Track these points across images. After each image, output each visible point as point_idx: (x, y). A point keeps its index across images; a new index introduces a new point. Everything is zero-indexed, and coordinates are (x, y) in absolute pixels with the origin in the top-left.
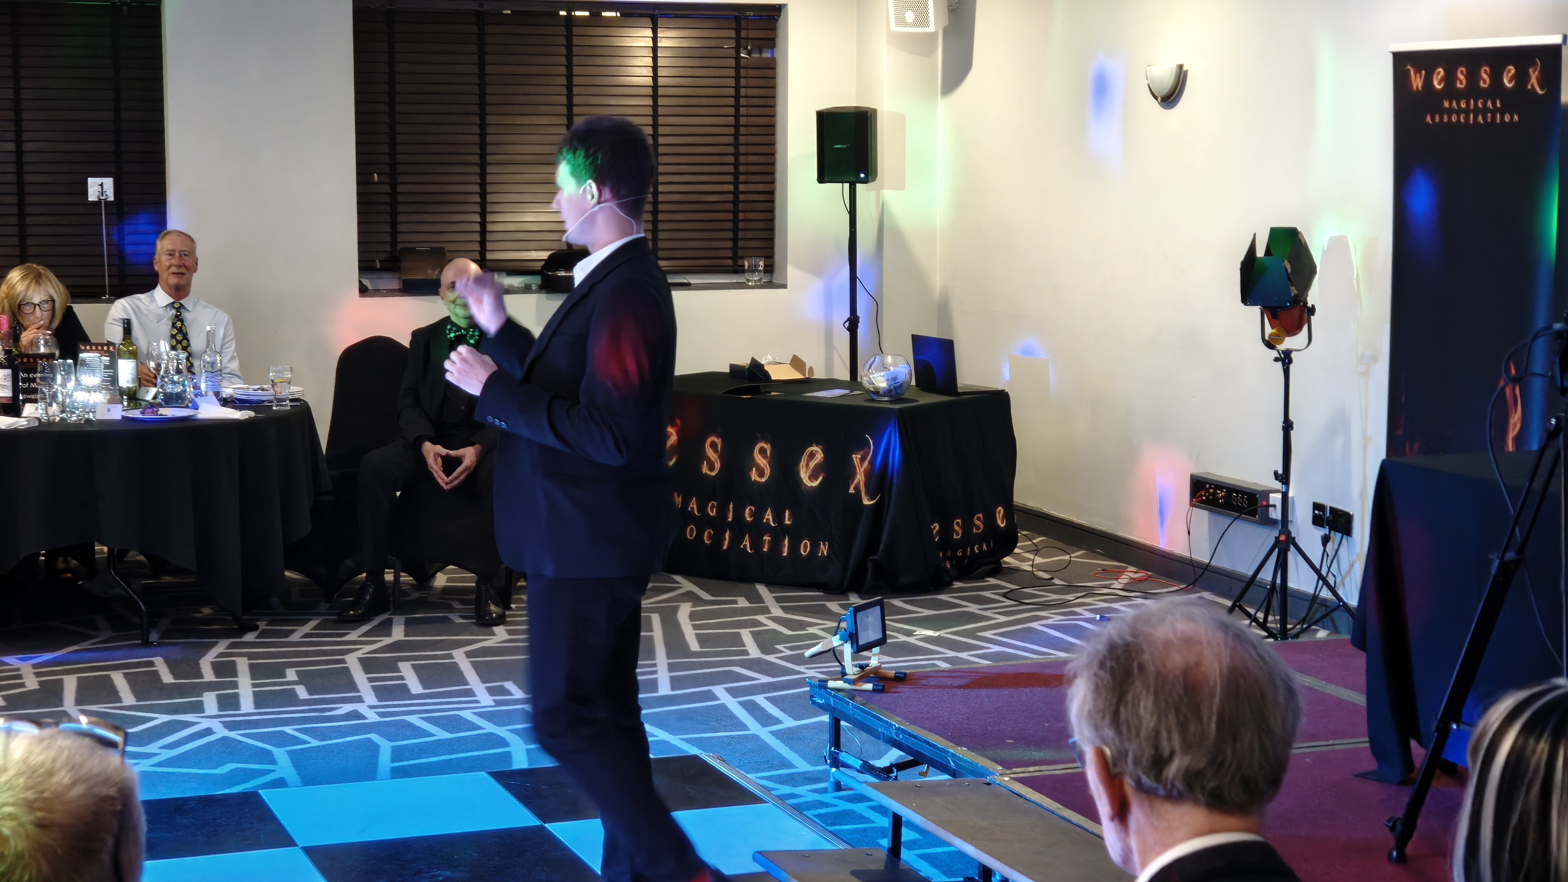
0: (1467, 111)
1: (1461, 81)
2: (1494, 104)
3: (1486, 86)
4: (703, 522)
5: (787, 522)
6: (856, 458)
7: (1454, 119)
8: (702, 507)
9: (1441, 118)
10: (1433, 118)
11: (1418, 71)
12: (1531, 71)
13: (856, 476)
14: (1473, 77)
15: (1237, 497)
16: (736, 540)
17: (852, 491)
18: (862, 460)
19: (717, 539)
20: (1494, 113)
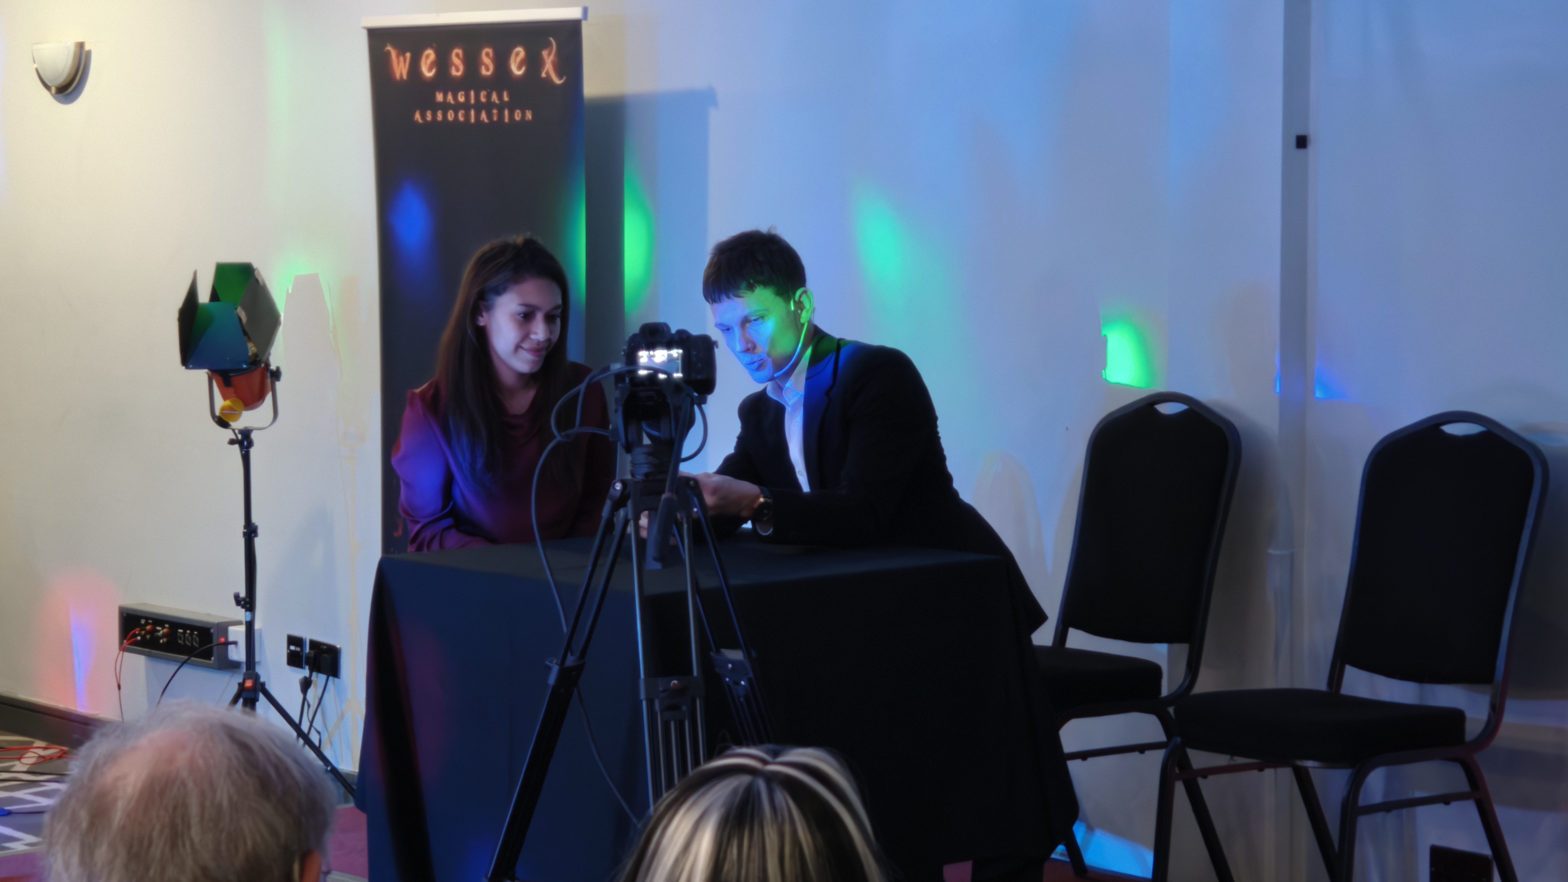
0: (466, 106)
1: (457, 67)
2: (500, 97)
3: (489, 73)
7: (451, 116)
9: (434, 115)
10: (423, 116)
11: (401, 52)
12: (545, 53)
14: (472, 62)
15: (184, 633)
20: (500, 109)
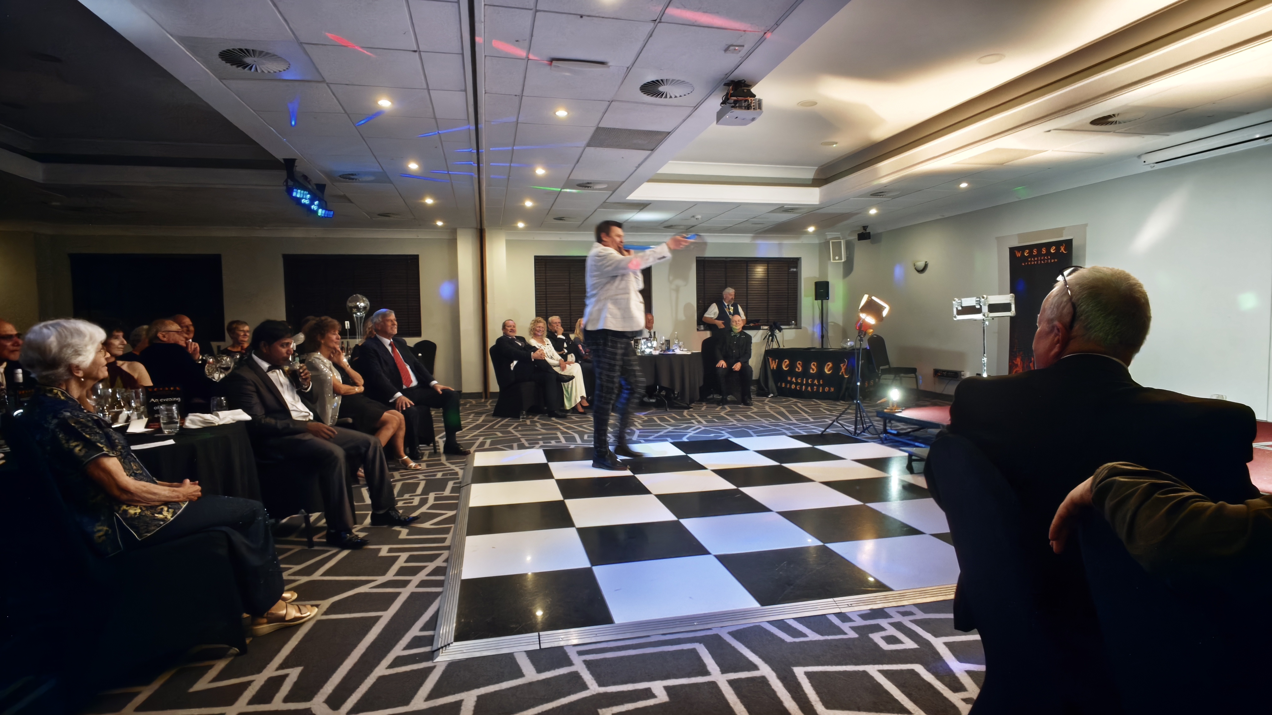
0: (1037, 260)
1: (1035, 252)
2: (1047, 257)
3: (1044, 253)
4: (797, 384)
5: (821, 383)
6: (842, 365)
7: (1033, 263)
8: (796, 380)
9: (1028, 263)
10: (1025, 264)
11: (1019, 251)
12: (1061, 247)
13: (841, 369)
14: (1039, 251)
15: (948, 374)
16: (806, 388)
17: (840, 374)
18: (844, 365)
19: (801, 388)
20: (1048, 259)
